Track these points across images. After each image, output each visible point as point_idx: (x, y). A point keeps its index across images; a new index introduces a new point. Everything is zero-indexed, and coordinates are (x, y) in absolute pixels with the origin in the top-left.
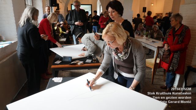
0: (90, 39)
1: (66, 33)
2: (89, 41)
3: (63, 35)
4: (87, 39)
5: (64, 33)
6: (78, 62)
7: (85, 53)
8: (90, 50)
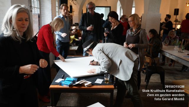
0: (103, 52)
1: (78, 40)
2: (102, 54)
3: (75, 43)
4: (100, 51)
5: (77, 39)
6: (85, 83)
7: (95, 69)
8: (102, 65)
